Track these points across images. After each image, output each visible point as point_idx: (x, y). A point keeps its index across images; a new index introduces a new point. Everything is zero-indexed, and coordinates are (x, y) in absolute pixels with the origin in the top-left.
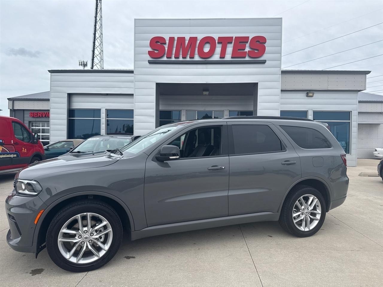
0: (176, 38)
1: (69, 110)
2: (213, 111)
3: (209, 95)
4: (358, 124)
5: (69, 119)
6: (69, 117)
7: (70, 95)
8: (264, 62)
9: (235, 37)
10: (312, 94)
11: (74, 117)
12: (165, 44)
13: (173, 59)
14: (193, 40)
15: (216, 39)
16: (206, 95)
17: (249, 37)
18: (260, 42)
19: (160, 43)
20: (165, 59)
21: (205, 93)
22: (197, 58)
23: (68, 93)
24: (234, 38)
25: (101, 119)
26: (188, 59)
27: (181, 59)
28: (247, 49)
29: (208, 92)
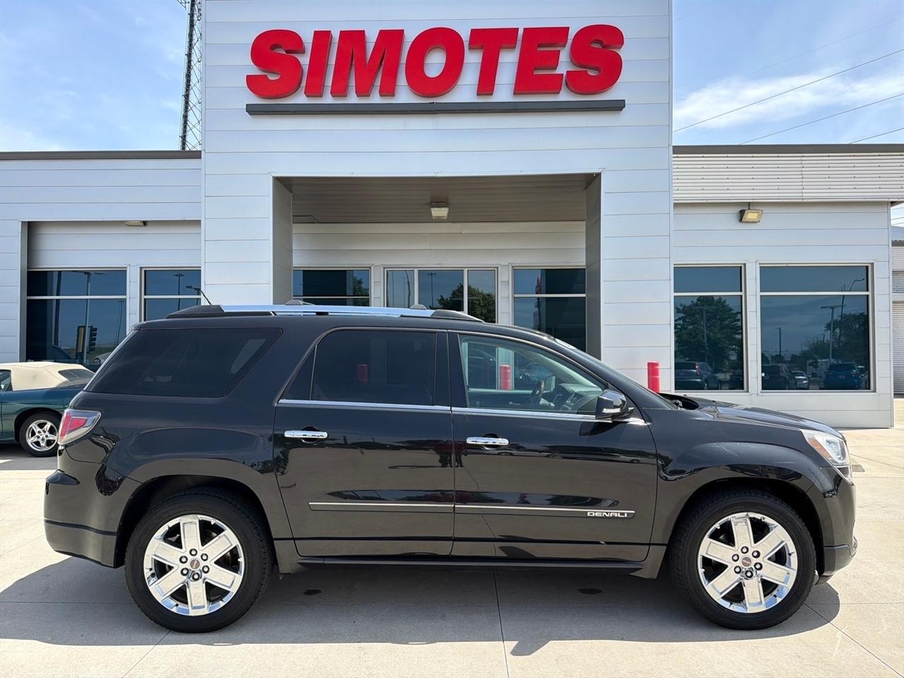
0: (336, 36)
1: (28, 272)
2: (466, 270)
3: (451, 219)
4: (894, 302)
5: (28, 301)
6: (28, 295)
7: (31, 229)
8: (618, 106)
9: (525, 29)
10: (757, 214)
11: (52, 295)
12: (303, 51)
13: (328, 99)
14: (391, 38)
15: (465, 36)
16: (439, 220)
17: (568, 28)
18: (604, 44)
19: (286, 51)
20: (300, 98)
21: (438, 212)
22: (404, 95)
23: (22, 222)
24: (521, 32)
25: (127, 297)
26: (376, 98)
27: (353, 99)
28: (564, 65)
29: (447, 209)
